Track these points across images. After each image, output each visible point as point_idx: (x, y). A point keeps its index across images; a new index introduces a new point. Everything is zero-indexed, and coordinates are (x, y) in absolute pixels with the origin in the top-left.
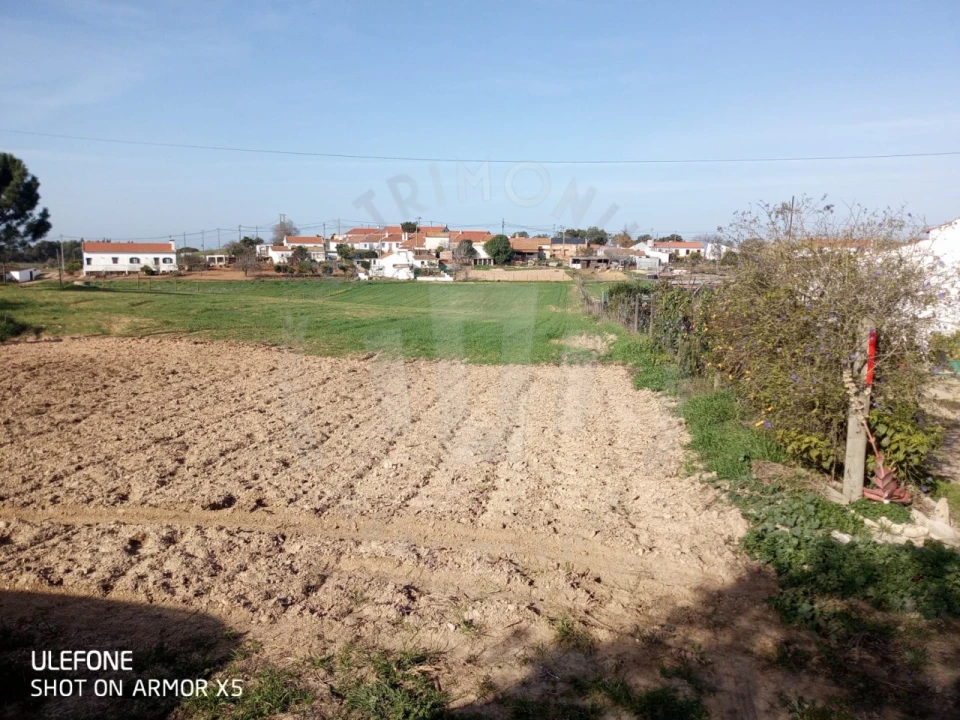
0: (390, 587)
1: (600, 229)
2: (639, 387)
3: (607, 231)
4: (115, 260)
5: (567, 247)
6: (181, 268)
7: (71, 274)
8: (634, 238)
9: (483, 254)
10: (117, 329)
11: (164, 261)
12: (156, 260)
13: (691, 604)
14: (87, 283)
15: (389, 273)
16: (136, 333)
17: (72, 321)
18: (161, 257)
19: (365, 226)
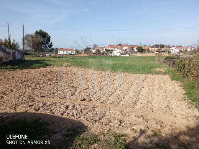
0: (116, 120)
1: (163, 44)
2: (172, 80)
3: (164, 45)
4: (64, 52)
5: (155, 48)
6: (76, 54)
7: (56, 55)
8: (171, 46)
9: (136, 50)
10: (64, 65)
11: (73, 52)
12: (71, 52)
13: (185, 130)
14: (59, 56)
15: (116, 54)
16: (68, 66)
17: (56, 63)
18: (72, 51)
19: (111, 45)
